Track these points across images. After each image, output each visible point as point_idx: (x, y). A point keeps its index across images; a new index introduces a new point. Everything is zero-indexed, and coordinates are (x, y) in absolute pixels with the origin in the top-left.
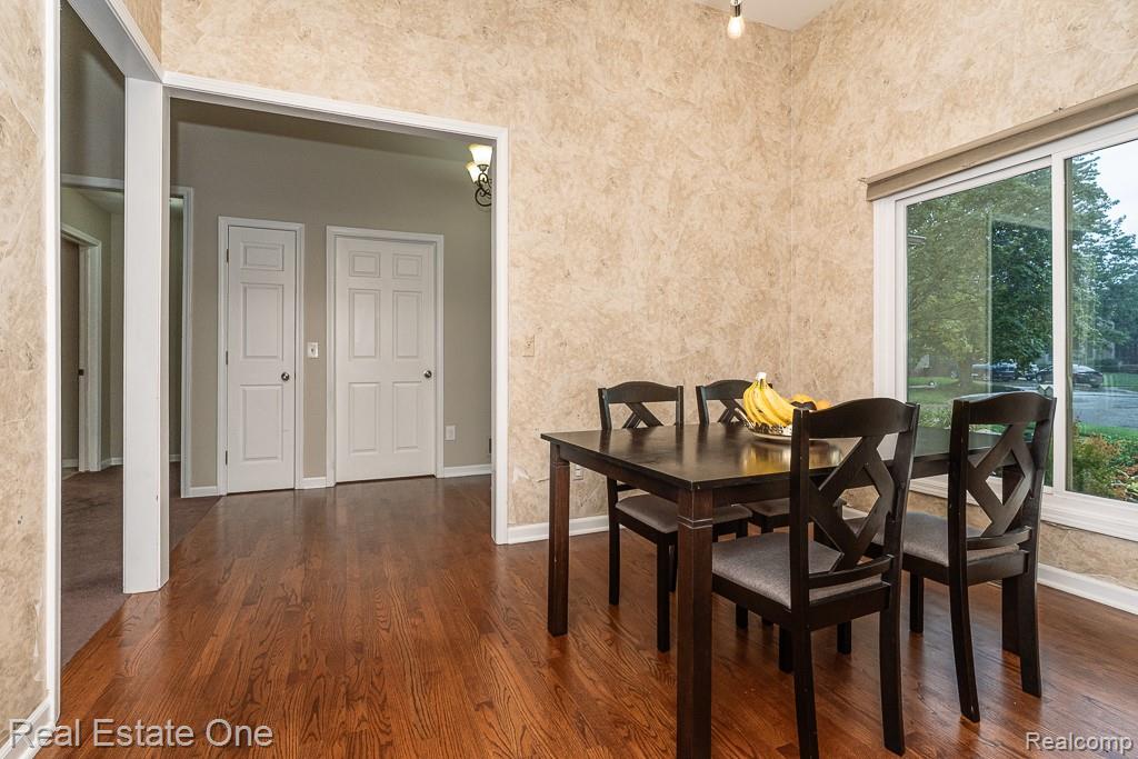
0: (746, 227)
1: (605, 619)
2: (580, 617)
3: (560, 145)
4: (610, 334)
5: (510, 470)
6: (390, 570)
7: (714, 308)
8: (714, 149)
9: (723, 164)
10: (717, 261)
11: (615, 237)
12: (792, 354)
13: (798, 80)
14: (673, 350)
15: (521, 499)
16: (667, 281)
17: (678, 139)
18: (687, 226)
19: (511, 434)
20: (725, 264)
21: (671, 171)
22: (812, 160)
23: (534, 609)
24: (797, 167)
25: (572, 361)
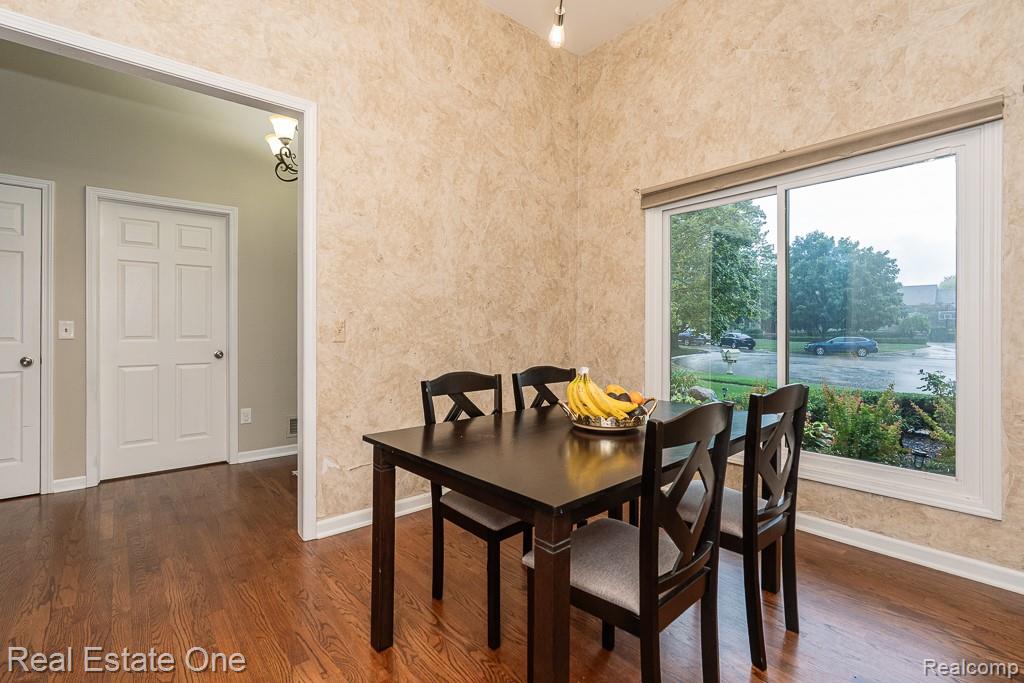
0: (543, 223)
1: (430, 618)
2: (404, 620)
3: (373, 128)
4: (422, 319)
5: (319, 461)
6: (174, 594)
7: (516, 295)
8: (516, 149)
9: (523, 164)
10: (519, 253)
11: (428, 224)
12: (579, 335)
13: (584, 99)
14: (480, 334)
15: (331, 490)
16: (475, 268)
17: (485, 136)
18: (493, 219)
19: (320, 424)
20: (525, 254)
21: (479, 166)
22: (595, 169)
23: (353, 619)
24: (583, 173)
25: (385, 346)
